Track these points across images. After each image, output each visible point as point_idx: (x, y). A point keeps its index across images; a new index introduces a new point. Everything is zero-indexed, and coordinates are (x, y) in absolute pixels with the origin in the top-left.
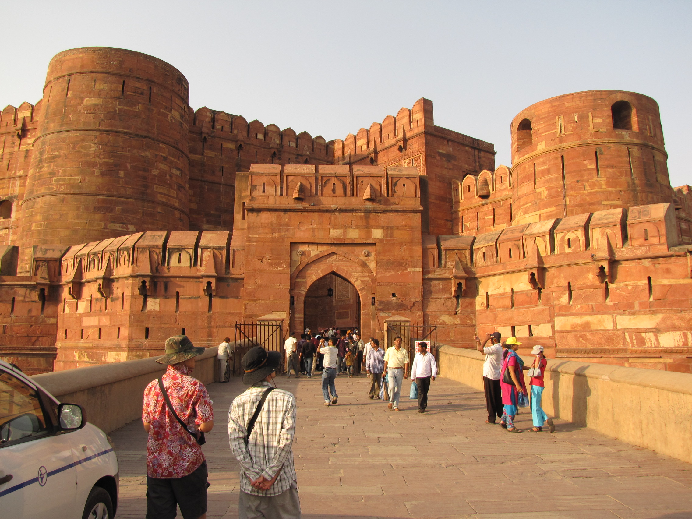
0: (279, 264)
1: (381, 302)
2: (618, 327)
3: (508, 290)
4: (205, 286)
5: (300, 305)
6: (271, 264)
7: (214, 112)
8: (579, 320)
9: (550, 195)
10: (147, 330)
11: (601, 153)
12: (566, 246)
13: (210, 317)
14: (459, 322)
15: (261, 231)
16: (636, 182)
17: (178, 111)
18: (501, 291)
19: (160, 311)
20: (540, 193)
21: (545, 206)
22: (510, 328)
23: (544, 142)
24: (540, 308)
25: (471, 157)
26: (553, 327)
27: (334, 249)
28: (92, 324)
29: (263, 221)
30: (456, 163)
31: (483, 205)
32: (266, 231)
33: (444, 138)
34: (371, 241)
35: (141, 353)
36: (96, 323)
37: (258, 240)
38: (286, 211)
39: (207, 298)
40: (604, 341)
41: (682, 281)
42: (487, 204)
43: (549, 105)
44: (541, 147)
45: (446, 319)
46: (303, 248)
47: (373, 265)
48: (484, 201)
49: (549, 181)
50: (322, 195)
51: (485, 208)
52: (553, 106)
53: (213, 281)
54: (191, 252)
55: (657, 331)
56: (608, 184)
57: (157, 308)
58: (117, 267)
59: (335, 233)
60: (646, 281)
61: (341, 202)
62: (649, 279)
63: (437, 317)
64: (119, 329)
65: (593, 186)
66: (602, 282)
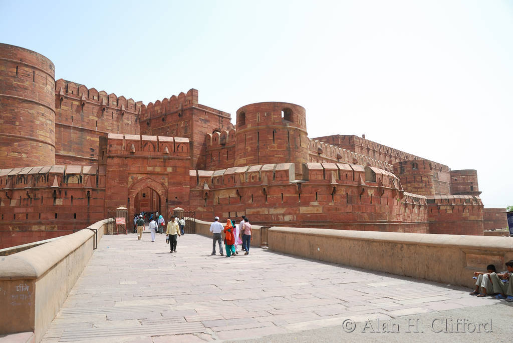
0: (123, 183)
1: (170, 202)
2: (270, 213)
3: (228, 196)
4: (86, 193)
5: (132, 202)
6: (118, 183)
7: (67, 82)
8: (255, 210)
9: (252, 150)
10: (56, 214)
11: (276, 132)
12: (252, 179)
13: (89, 208)
14: (206, 210)
15: (114, 167)
16: (291, 146)
17: (50, 85)
18: (224, 197)
19: (63, 205)
20: (247, 149)
21: (249, 156)
22: (228, 213)
23: (250, 125)
24: (241, 204)
25: (218, 121)
26: (245, 213)
27: (149, 176)
28: (21, 212)
29: (115, 162)
30: (209, 124)
31: (222, 148)
32: (117, 167)
33: (204, 111)
34: (167, 173)
35: (53, 226)
36: (25, 211)
37: (112, 171)
38: (126, 158)
39: (87, 199)
40: (264, 219)
41: (294, 195)
42: (225, 148)
43: (254, 107)
44: (249, 126)
45: (200, 209)
46: (135, 176)
47: (166, 184)
48: (223, 147)
49: (252, 144)
50: (143, 151)
51: (223, 151)
52: (255, 107)
53: (91, 191)
54: (78, 176)
55: (284, 215)
56: (278, 147)
57: (61, 204)
58: (37, 183)
59: (149, 169)
60: (281, 195)
61: (152, 154)
62: (282, 194)
63: (196, 208)
64: (40, 214)
65: (271, 147)
66: (264, 195)
